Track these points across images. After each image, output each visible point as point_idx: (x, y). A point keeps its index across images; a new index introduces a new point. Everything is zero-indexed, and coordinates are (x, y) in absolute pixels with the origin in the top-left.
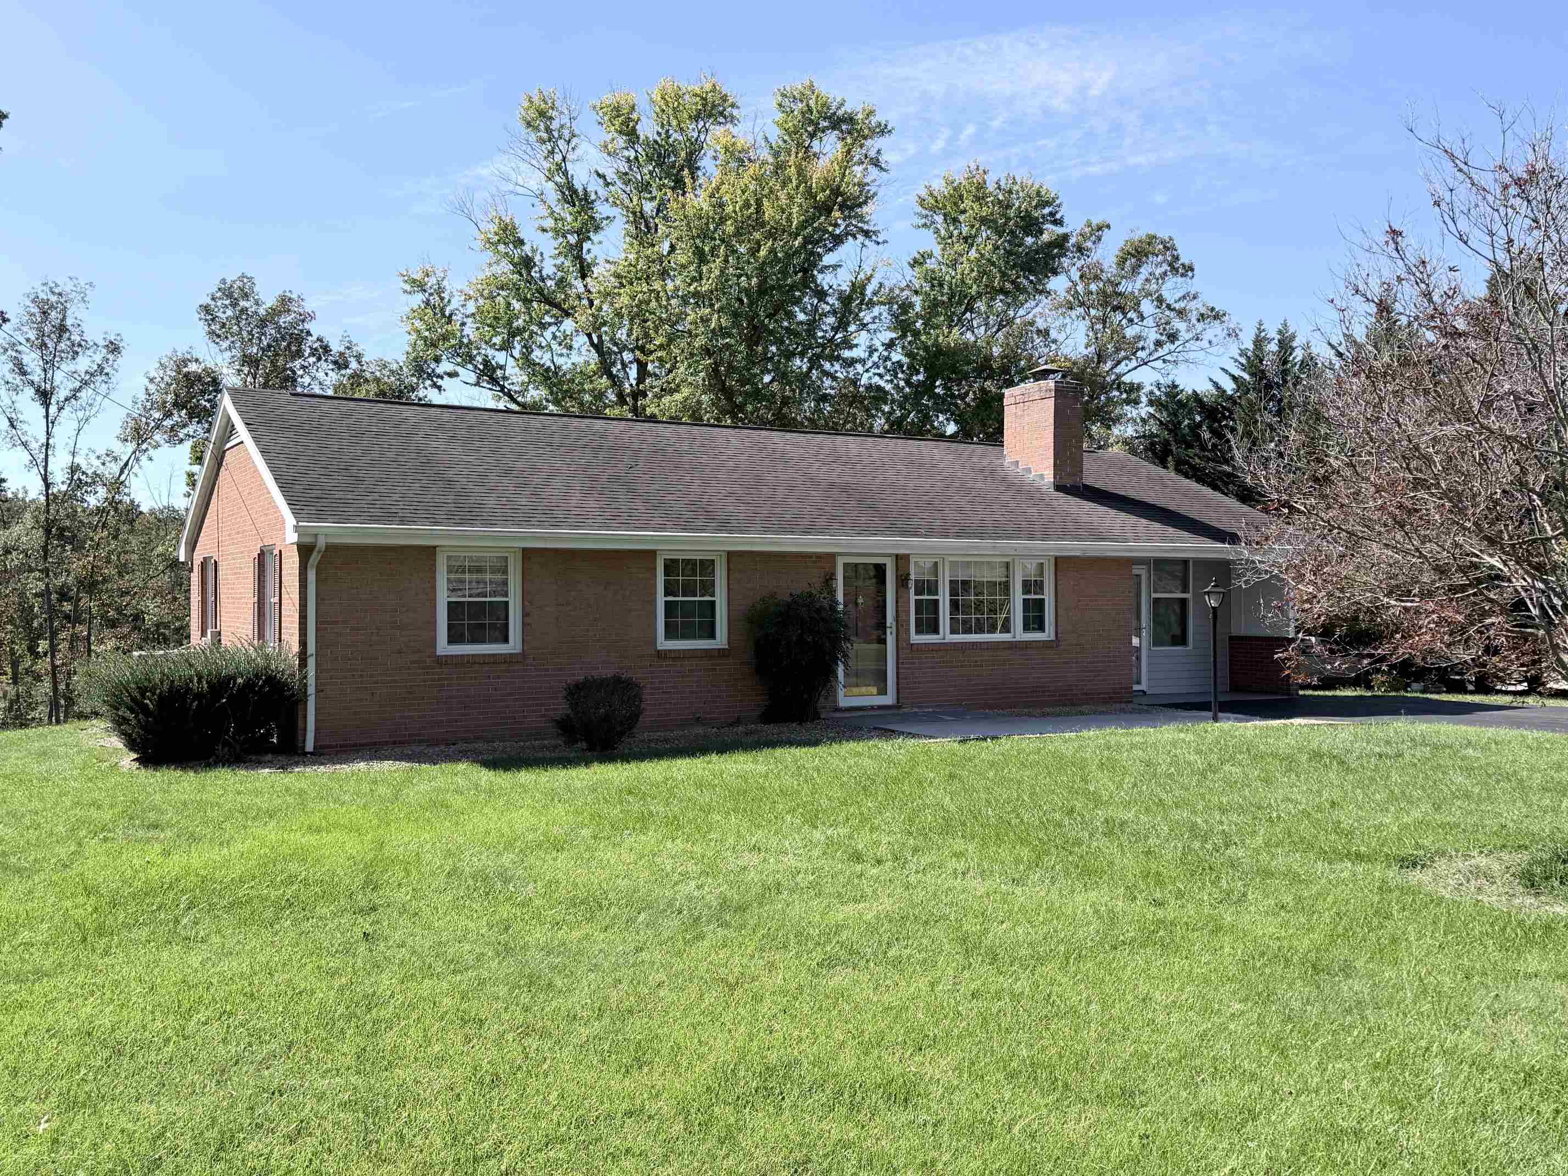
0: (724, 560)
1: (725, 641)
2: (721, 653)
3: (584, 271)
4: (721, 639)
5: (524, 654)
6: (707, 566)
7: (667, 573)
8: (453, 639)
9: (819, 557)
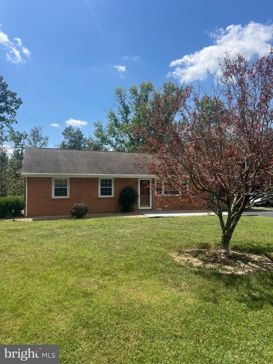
0: (114, 180)
1: (114, 196)
2: (112, 198)
3: (127, 121)
4: (113, 196)
5: (70, 198)
6: (110, 181)
7: (101, 182)
8: (56, 195)
9: (134, 179)
